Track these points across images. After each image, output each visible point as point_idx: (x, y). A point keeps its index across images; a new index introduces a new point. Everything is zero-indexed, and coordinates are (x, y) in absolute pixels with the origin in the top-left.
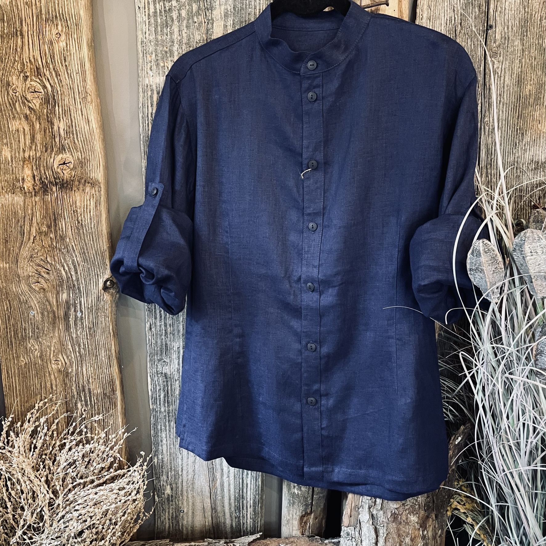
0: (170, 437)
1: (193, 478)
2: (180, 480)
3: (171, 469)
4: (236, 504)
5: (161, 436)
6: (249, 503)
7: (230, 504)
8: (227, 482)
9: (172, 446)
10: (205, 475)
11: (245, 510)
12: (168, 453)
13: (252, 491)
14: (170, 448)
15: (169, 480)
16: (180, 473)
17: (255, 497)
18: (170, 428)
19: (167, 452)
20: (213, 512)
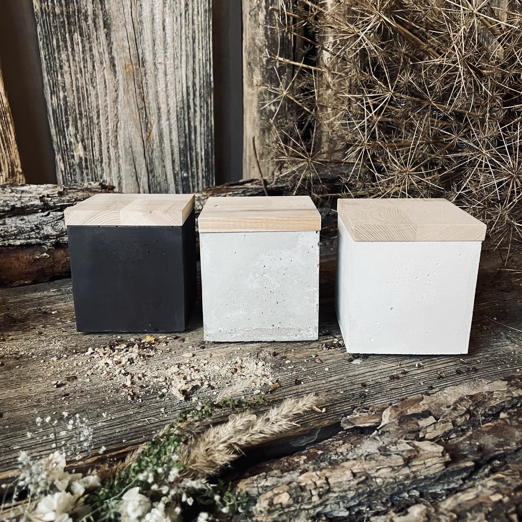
0: (74, 60)
1: (117, 127)
2: (96, 133)
3: (81, 114)
4: (182, 159)
5: (59, 58)
6: (200, 155)
7: (173, 162)
8: (168, 127)
9: (79, 76)
10: (135, 120)
11: (195, 167)
12: (74, 88)
13: (203, 136)
14: (77, 79)
15: (80, 133)
16: (96, 121)
17: (208, 145)
18: (72, 44)
19: (72, 86)
20: (150, 178)
